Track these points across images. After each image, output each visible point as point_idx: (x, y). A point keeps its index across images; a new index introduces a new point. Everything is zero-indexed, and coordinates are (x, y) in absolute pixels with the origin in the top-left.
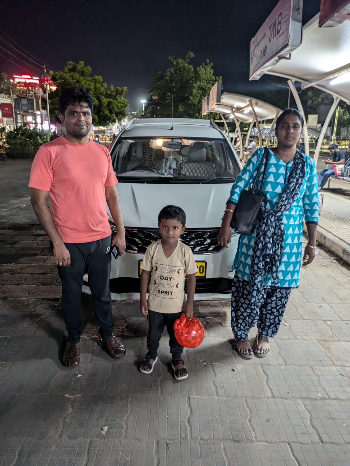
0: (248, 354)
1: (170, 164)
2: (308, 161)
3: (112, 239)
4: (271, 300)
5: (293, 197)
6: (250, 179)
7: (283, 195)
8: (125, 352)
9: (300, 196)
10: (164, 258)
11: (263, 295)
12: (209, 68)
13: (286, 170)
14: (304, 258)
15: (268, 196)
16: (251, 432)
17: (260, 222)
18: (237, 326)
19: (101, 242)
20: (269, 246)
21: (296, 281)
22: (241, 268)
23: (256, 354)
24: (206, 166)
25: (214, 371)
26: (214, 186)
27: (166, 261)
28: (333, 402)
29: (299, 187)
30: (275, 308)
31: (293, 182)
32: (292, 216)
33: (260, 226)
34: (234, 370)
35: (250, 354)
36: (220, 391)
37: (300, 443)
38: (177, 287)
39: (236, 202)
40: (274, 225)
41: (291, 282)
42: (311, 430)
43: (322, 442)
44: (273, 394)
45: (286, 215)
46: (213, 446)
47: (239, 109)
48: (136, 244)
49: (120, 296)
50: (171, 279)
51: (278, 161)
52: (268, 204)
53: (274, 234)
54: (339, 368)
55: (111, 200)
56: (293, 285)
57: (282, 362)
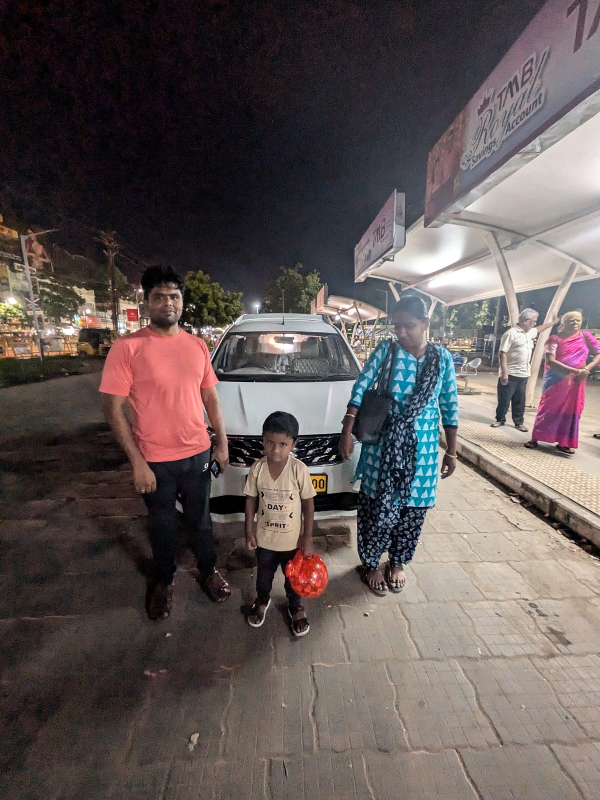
0: (381, 589)
1: (283, 360)
2: (442, 354)
3: (212, 452)
4: (403, 520)
5: (427, 399)
6: (374, 377)
7: (415, 397)
8: (229, 594)
9: (435, 396)
10: (271, 481)
11: (396, 516)
12: (316, 276)
13: (417, 367)
14: (442, 470)
15: (396, 398)
16: (402, 730)
17: (387, 429)
18: (365, 551)
19: (196, 458)
20: (399, 459)
21: (433, 498)
22: (367, 483)
23: (391, 588)
24: (319, 363)
25: (341, 617)
26: (331, 385)
27: (273, 485)
28: (499, 663)
29: (433, 387)
30: (408, 530)
31: (427, 381)
32: (426, 421)
33: (388, 434)
34: (366, 615)
35: (384, 589)
36: (352, 652)
37: (471, 747)
38: (291, 516)
39: (359, 405)
40: (404, 433)
41: (427, 500)
42: (483, 720)
43: (502, 743)
44: (420, 654)
45: (418, 420)
46: (351, 766)
47: (344, 311)
48: (243, 456)
49: (225, 517)
50: (281, 507)
51: (407, 356)
52: (397, 407)
53: (404, 444)
54: (492, 603)
55: (210, 404)
56: (430, 504)
57: (424, 599)
